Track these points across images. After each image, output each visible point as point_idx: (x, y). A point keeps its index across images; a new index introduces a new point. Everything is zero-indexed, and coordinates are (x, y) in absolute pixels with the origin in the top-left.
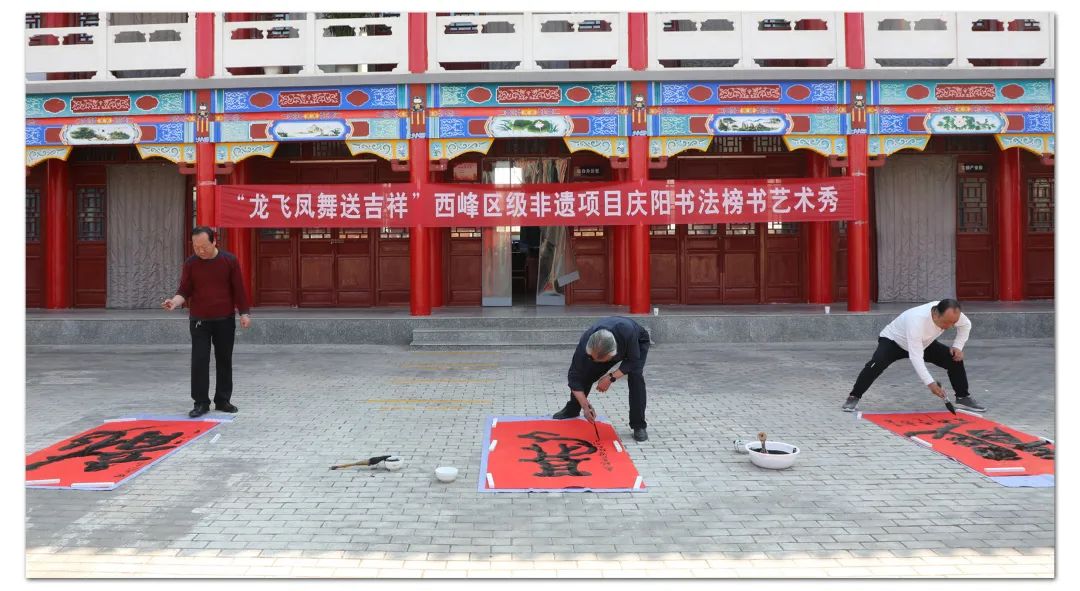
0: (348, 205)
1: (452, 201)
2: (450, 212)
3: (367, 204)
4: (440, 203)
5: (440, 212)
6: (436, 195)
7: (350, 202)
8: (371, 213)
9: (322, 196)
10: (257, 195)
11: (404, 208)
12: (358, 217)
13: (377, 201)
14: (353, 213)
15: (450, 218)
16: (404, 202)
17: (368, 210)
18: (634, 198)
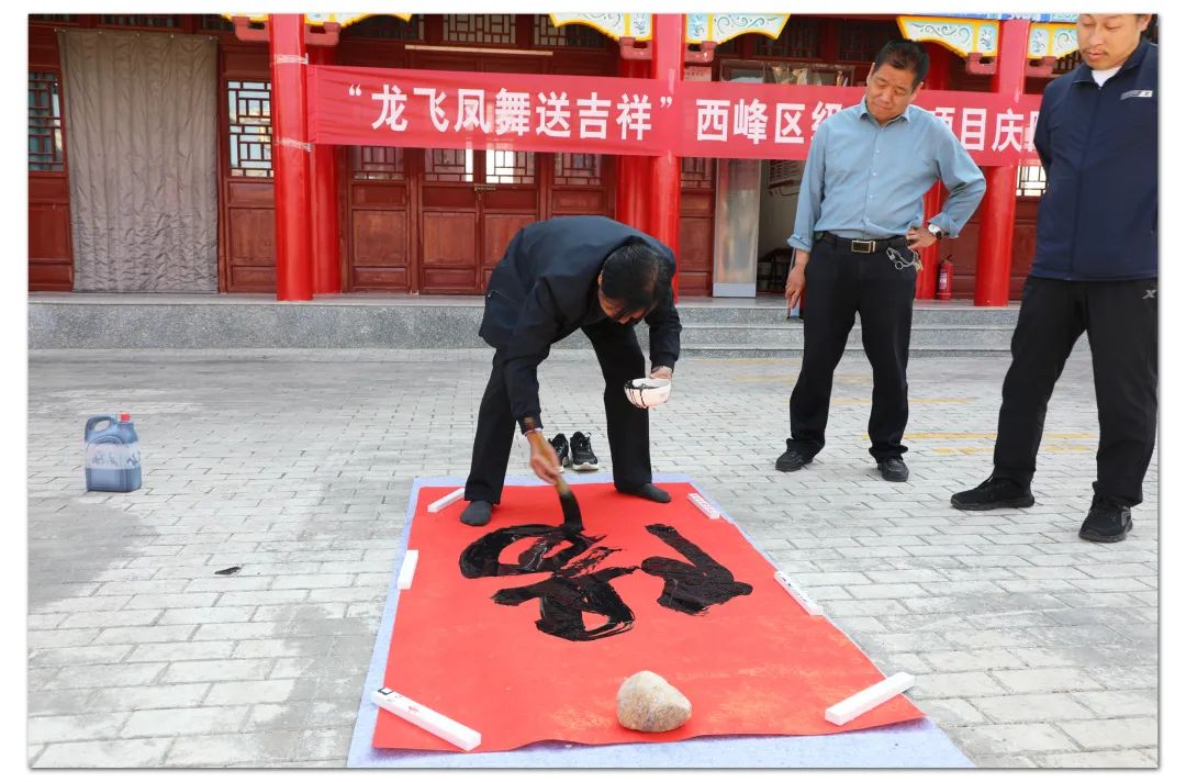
0: (550, 113)
1: (725, 113)
2: (720, 132)
3: (582, 113)
4: (705, 117)
5: (704, 132)
6: (700, 102)
7: (553, 108)
8: (590, 128)
9: (503, 93)
10: (386, 87)
11: (645, 122)
12: (566, 134)
13: (599, 108)
14: (558, 127)
15: (719, 142)
16: (645, 111)
17: (584, 123)
18: (1005, 123)
